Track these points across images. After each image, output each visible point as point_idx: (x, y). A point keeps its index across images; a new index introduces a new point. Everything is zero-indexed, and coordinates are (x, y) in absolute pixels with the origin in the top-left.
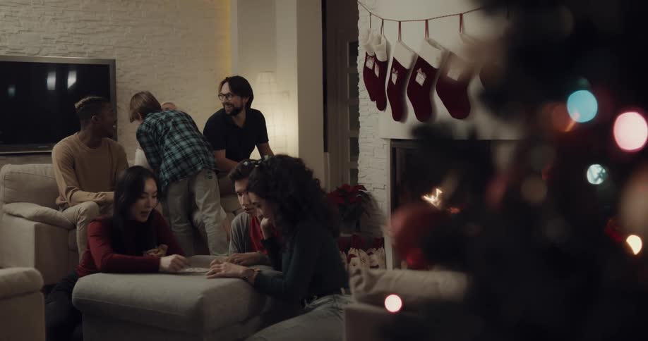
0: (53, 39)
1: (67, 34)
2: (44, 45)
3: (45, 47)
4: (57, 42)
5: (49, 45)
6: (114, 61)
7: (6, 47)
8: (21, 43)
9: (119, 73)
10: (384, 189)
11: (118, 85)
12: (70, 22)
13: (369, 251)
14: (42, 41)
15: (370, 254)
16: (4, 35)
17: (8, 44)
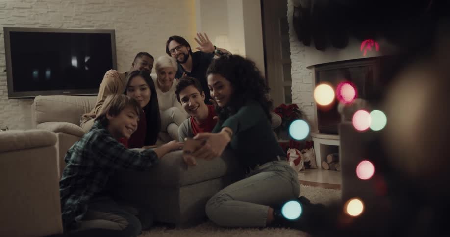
0: (72, 17)
1: (80, 14)
2: (65, 21)
3: (65, 22)
4: (74, 19)
5: (68, 21)
6: (114, 31)
7: (38, 23)
8: (49, 20)
9: (117, 40)
10: (311, 106)
11: (117, 49)
12: (82, 5)
13: (302, 151)
14: (63, 18)
15: (304, 153)
16: (37, 14)
17: (40, 21)
